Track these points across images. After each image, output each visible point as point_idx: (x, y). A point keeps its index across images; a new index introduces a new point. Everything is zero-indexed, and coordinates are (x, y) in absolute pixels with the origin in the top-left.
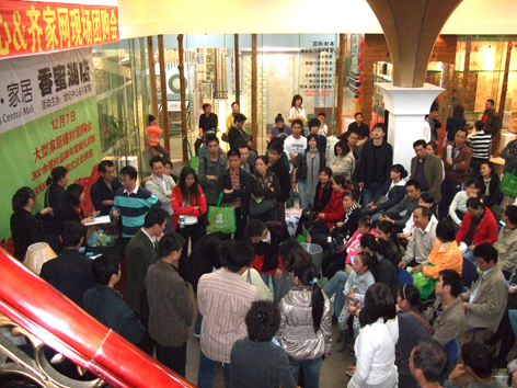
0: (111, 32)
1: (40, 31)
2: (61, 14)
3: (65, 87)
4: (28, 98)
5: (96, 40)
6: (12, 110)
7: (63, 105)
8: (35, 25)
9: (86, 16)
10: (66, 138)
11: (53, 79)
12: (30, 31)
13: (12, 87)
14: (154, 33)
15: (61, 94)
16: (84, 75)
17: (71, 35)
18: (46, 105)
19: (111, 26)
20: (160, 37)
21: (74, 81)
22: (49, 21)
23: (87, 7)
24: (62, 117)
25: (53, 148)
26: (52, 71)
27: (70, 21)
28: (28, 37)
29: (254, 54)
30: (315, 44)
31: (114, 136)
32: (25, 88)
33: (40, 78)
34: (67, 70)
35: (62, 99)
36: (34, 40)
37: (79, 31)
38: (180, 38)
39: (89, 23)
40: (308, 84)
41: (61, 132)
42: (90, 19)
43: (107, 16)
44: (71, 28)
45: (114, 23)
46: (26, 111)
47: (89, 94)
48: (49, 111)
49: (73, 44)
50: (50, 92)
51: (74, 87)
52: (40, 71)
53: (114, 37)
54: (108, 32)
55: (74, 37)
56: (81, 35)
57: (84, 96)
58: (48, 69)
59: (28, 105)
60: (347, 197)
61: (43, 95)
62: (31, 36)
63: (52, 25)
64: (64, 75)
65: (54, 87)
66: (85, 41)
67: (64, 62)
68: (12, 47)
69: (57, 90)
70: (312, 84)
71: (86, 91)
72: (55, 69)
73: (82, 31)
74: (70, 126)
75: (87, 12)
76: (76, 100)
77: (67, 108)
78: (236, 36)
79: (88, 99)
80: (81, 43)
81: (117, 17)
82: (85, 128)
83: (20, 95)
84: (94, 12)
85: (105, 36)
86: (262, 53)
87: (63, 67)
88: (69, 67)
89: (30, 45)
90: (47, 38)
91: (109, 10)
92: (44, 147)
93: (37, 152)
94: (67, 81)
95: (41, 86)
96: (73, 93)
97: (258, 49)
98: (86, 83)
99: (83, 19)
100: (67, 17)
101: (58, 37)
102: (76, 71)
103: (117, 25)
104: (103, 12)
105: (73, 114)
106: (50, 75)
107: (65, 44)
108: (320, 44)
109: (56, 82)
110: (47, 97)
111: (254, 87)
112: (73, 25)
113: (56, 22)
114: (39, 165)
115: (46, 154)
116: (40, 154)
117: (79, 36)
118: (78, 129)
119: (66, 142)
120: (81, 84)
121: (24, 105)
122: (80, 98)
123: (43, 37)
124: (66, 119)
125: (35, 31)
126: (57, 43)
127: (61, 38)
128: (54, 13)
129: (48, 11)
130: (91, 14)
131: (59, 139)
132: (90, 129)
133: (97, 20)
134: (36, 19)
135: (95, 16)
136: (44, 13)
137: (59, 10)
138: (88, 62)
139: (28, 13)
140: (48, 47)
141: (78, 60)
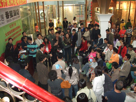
0: (24, 1)
3: (13, 17)
4: (3, 20)
5: (20, 3)
7: (12, 21)
10: (14, 30)
11: (9, 14)
12: (2, 1)
14: (36, 1)
15: (12, 18)
16: (18, 13)
17: (14, 2)
18: (8, 21)
20: (38, 2)
21: (15, 15)
25: (10, 33)
26: (9, 12)
28: (2, 3)
29: (63, 6)
30: (79, 3)
31: (27, 29)
32: (2, 17)
33: (6, 14)
34: (13, 12)
35: (12, 20)
36: (4, 4)
38: (43, 2)
41: (12, 28)
46: (3, 23)
47: (19, 18)
48: (9, 23)
49: (14, 5)
50: (9, 18)
51: (15, 17)
52: (6, 12)
55: (14, 3)
56: (16, 2)
57: (18, 19)
59: (3, 21)
60: (88, 44)
61: (7, 19)
64: (12, 13)
66: (17, 4)
67: (12, 10)
69: (11, 17)
70: (79, 14)
71: (18, 17)
72: (10, 12)
74: (14, 27)
76: (16, 20)
77: (14, 22)
78: (58, 1)
79: (19, 20)
80: (16, 4)
82: (18, 27)
86: (65, 6)
87: (12, 11)
88: (13, 11)
89: (3, 5)
92: (8, 33)
93: (6, 34)
94: (13, 15)
95: (6, 16)
96: (15, 18)
97: (64, 5)
98: (18, 15)
101: (10, 3)
102: (15, 12)
105: (15, 24)
106: (9, 13)
107: (12, 5)
109: (10, 15)
111: (63, 15)
114: (7, 37)
115: (8, 35)
116: (7, 35)
117: (16, 3)
118: (17, 28)
119: (14, 31)
120: (17, 16)
121: (2, 22)
122: (17, 19)
123: (6, 3)
124: (13, 25)
125: (4, 1)
126: (10, 5)
127: (11, 3)
131: (12, 31)
132: (20, 28)
138: (19, 10)
140: (7, 6)
141: (16, 9)
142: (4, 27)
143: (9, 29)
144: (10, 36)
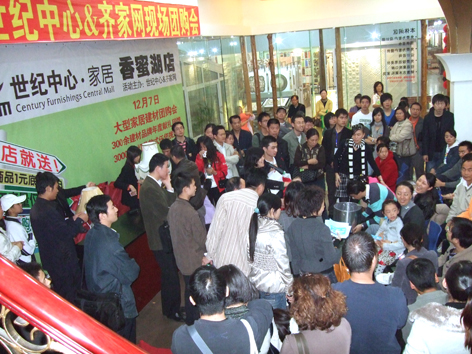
0: (191, 29)
1: (112, 22)
2: (134, 10)
3: (148, 74)
4: (109, 80)
5: (173, 33)
6: (93, 88)
7: (145, 89)
8: (107, 16)
9: (162, 13)
10: (149, 117)
11: (134, 66)
12: (102, 21)
13: (93, 70)
14: (247, 33)
15: (143, 79)
16: (169, 66)
17: (146, 27)
18: (126, 87)
19: (191, 22)
20: (253, 37)
21: (157, 69)
22: (122, 14)
23: (162, 5)
24: (145, 100)
25: (135, 124)
26: (133, 60)
27: (144, 15)
28: (99, 25)
30: (395, 32)
32: (105, 72)
33: (121, 64)
34: (150, 60)
35: (145, 84)
36: (106, 29)
37: (155, 25)
38: (270, 37)
39: (165, 19)
40: (391, 71)
41: (143, 111)
42: (167, 15)
43: (186, 14)
44: (145, 22)
45: (196, 19)
46: (106, 90)
47: (174, 82)
48: (130, 92)
49: (147, 34)
50: (132, 77)
51: (157, 75)
52: (121, 59)
53: (195, 32)
54: (187, 27)
55: (148, 29)
56: (157, 28)
57: (169, 84)
58: (129, 58)
59: (109, 86)
61: (125, 78)
62: (103, 25)
63: (125, 17)
64: (147, 63)
65: (136, 73)
66: (161, 33)
67: (147, 54)
68: (83, 33)
69: (139, 76)
71: (171, 79)
72: (136, 58)
73: (158, 24)
74: (152, 108)
75: (164, 9)
76: (158, 86)
77: (151, 91)
78: (321, 31)
79: (172, 87)
80: (157, 34)
81: (198, 15)
82: (169, 110)
83: (100, 77)
84: (171, 9)
85: (183, 31)
87: (146, 57)
88: (151, 57)
89: (101, 33)
90: (119, 27)
91: (188, 9)
92: (125, 123)
93: (118, 126)
94: (150, 69)
95: (122, 71)
96: (157, 80)
98: (171, 73)
99: (159, 15)
100: (141, 12)
101: (131, 27)
102: (160, 61)
103: (198, 22)
104: (181, 10)
105: (156, 98)
106: (132, 63)
107: (139, 34)
108: (401, 31)
109: (138, 69)
110: (128, 81)
112: (147, 18)
113: (130, 16)
114: (121, 136)
115: (127, 129)
116: (121, 128)
117: (154, 29)
118: (162, 110)
119: (149, 120)
120: (165, 73)
121: (105, 85)
122: (164, 85)
123: (115, 27)
124: (149, 101)
125: (107, 21)
126: (130, 33)
127: (135, 29)
128: (126, 8)
129: (121, 6)
130: (167, 11)
131: (141, 117)
132: (175, 112)
133: (174, 17)
134: (108, 12)
135: (172, 13)
136: (117, 8)
137: (133, 6)
138: (172, 55)
139: (100, 6)
140: (120, 35)
141: (162, 52)
142: (111, 103)
143: (131, 112)
144: (133, 135)
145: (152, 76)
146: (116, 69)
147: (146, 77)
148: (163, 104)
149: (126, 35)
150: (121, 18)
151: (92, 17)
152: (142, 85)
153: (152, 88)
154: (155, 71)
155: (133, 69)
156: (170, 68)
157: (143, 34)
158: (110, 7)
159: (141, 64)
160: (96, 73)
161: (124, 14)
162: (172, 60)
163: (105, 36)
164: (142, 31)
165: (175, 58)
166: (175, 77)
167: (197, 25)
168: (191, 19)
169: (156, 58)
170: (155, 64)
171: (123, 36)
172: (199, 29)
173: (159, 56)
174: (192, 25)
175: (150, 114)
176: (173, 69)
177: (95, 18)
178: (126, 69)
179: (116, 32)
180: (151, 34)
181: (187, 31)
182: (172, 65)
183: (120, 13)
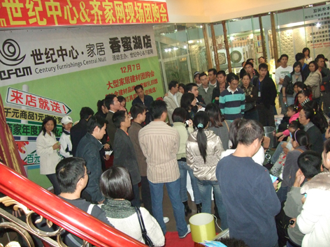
1: (100, 13)
2: (117, 5)
3: (131, 49)
4: (103, 53)
5: (147, 21)
6: (90, 58)
7: (129, 59)
8: (96, 9)
9: (138, 7)
10: (133, 78)
11: (121, 44)
12: (92, 12)
13: (90, 47)
15: (128, 53)
16: (147, 44)
17: (126, 16)
18: (116, 58)
19: (160, 13)
20: (212, 24)
21: (138, 46)
22: (108, 8)
23: (138, 2)
24: (129, 67)
25: (122, 83)
26: (120, 40)
27: (125, 8)
28: (91, 16)
30: (315, 11)
32: (99, 47)
33: (110, 43)
34: (132, 40)
35: (129, 56)
36: (96, 17)
37: (133, 15)
38: (224, 23)
39: (141, 11)
40: (313, 40)
41: (129, 74)
42: (142, 8)
43: (157, 7)
44: (126, 13)
45: (165, 11)
46: (100, 60)
47: (151, 55)
48: (117, 62)
49: (128, 21)
50: (119, 51)
51: (138, 50)
52: (110, 39)
53: (164, 20)
54: (158, 16)
55: (128, 18)
56: (135, 17)
57: (147, 56)
58: (117, 38)
59: (102, 57)
61: (114, 52)
62: (93, 15)
63: (110, 10)
64: (130, 42)
65: (122, 49)
66: (138, 20)
68: (79, 20)
69: (124, 51)
70: (316, 39)
71: (149, 53)
72: (122, 39)
73: (136, 15)
74: (135, 72)
75: (140, 4)
76: (139, 57)
79: (151, 58)
80: (135, 21)
81: (166, 9)
82: (148, 74)
83: (95, 51)
84: (145, 4)
85: (155, 19)
87: (129, 38)
88: (133, 38)
89: (92, 20)
90: (106, 17)
91: (159, 4)
92: (114, 82)
93: (109, 84)
94: (133, 46)
95: (112, 47)
96: (138, 54)
98: (149, 49)
99: (136, 8)
100: (122, 6)
101: (115, 16)
102: (140, 40)
103: (166, 13)
104: (153, 5)
105: (138, 66)
106: (119, 42)
107: (121, 21)
108: (319, 10)
109: (123, 46)
110: (116, 54)
112: (127, 11)
113: (114, 9)
114: (111, 91)
115: (117, 86)
116: (112, 85)
117: (132, 18)
118: (143, 74)
119: (133, 81)
120: (144, 49)
121: (100, 57)
122: (143, 57)
123: (103, 16)
124: (132, 68)
125: (96, 12)
126: (114, 20)
127: (118, 18)
128: (111, 4)
129: (107, 3)
130: (142, 6)
131: (127, 79)
132: (153, 75)
133: (148, 9)
134: (97, 6)
135: (146, 7)
136: (104, 3)
137: (116, 2)
138: (149, 37)
139: (91, 3)
140: (107, 21)
141: (142, 35)
142: (104, 69)
143: (120, 75)
144: (121, 90)
145: (134, 51)
146: (107, 46)
147: (130, 52)
148: (143, 70)
149: (111, 22)
150: (107, 11)
151: (85, 10)
152: (127, 57)
153: (134, 59)
154: (136, 47)
155: (120, 46)
156: (148, 45)
157: (124, 22)
158: (99, 3)
159: (126, 42)
160: (92, 49)
161: (110, 8)
162: (150, 40)
163: (95, 22)
164: (123, 19)
165: (151, 38)
166: (152, 52)
167: (166, 15)
168: (161, 11)
169: (137, 39)
170: (136, 43)
171: (109, 23)
172: (167, 18)
173: (139, 37)
174: (162, 15)
175: (133, 76)
176: (150, 46)
177: (88, 10)
178: (115, 46)
179: (103, 20)
180: (131, 21)
181: (158, 19)
182: (150, 43)
183: (106, 7)
